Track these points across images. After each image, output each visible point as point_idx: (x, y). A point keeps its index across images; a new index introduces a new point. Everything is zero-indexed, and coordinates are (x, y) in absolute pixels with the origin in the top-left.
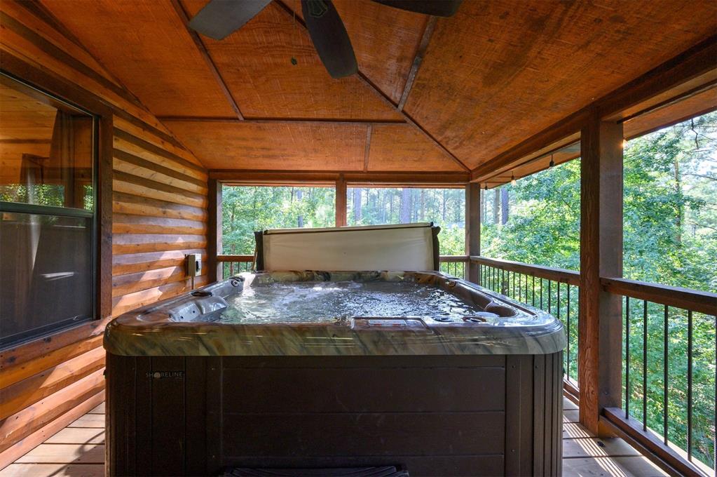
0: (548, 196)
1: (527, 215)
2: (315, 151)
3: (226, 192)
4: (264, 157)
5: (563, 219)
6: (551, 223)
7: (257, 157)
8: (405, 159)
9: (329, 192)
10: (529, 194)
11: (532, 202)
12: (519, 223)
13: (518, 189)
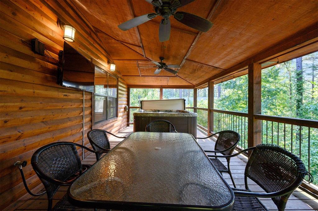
0: (234, 87)
1: (227, 95)
2: (156, 81)
3: (131, 89)
4: (143, 82)
5: (239, 96)
6: (235, 98)
7: (141, 82)
8: (177, 83)
9: (158, 90)
10: (227, 87)
11: (229, 90)
12: (223, 98)
13: (223, 85)
